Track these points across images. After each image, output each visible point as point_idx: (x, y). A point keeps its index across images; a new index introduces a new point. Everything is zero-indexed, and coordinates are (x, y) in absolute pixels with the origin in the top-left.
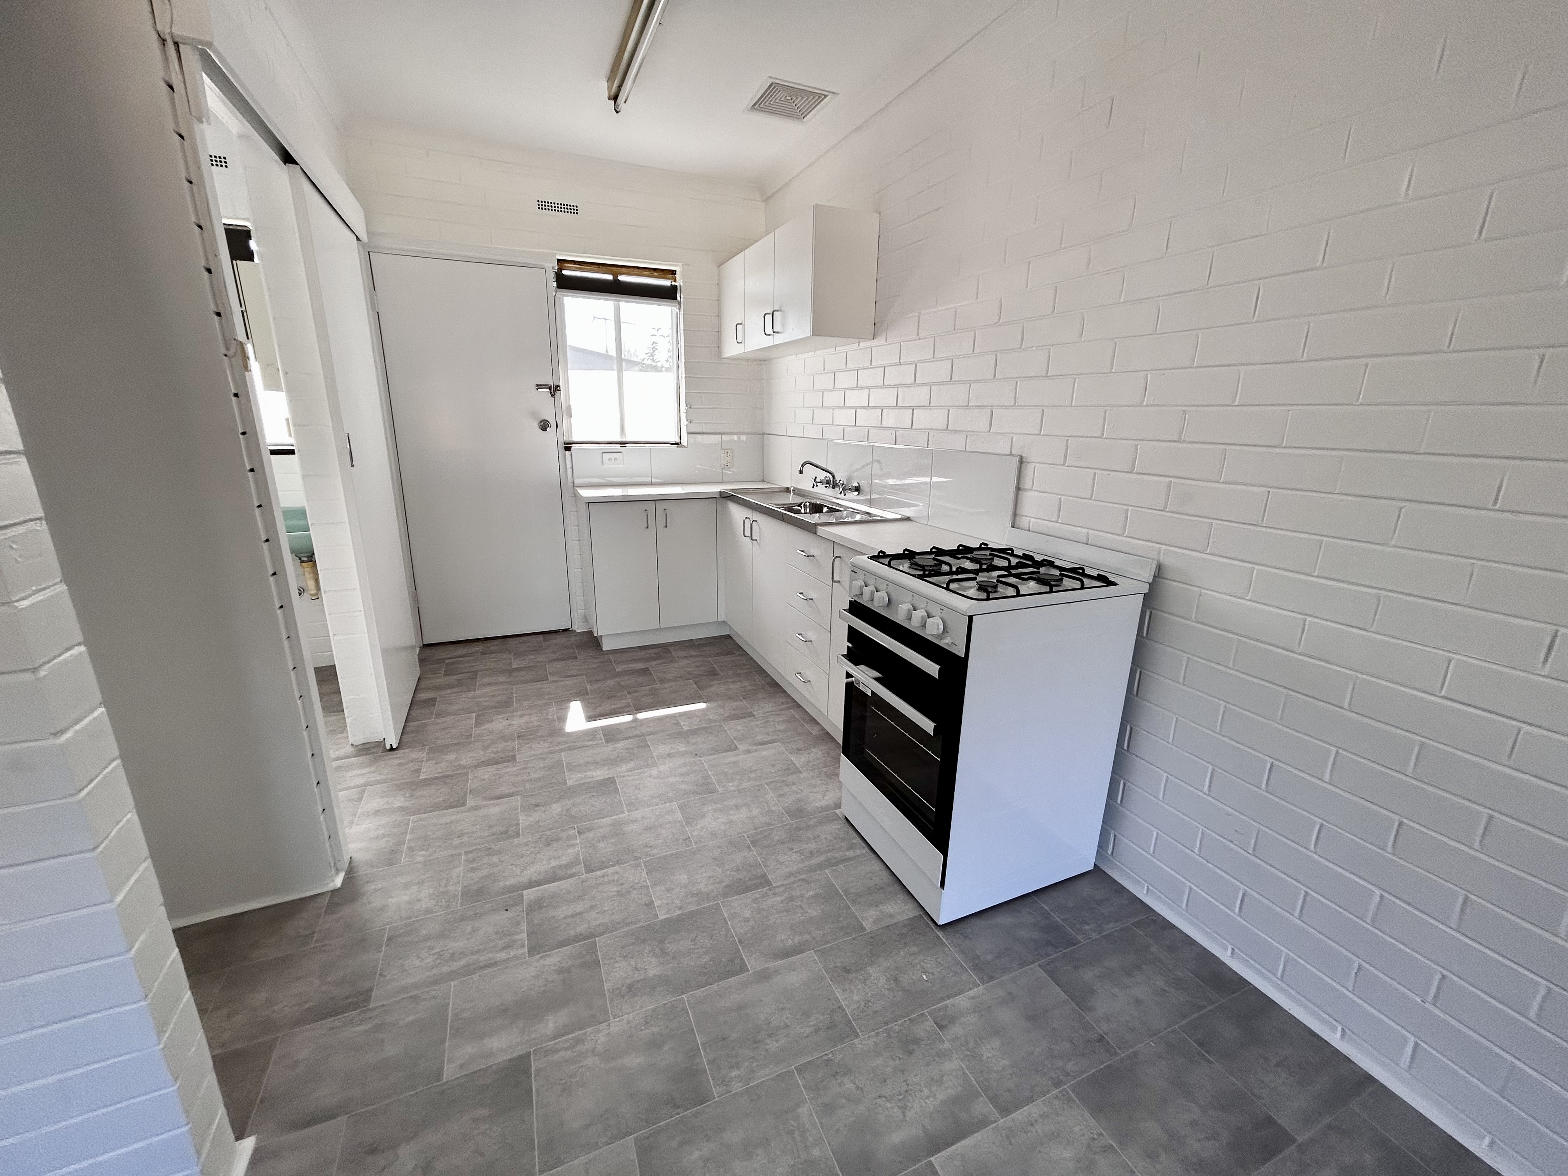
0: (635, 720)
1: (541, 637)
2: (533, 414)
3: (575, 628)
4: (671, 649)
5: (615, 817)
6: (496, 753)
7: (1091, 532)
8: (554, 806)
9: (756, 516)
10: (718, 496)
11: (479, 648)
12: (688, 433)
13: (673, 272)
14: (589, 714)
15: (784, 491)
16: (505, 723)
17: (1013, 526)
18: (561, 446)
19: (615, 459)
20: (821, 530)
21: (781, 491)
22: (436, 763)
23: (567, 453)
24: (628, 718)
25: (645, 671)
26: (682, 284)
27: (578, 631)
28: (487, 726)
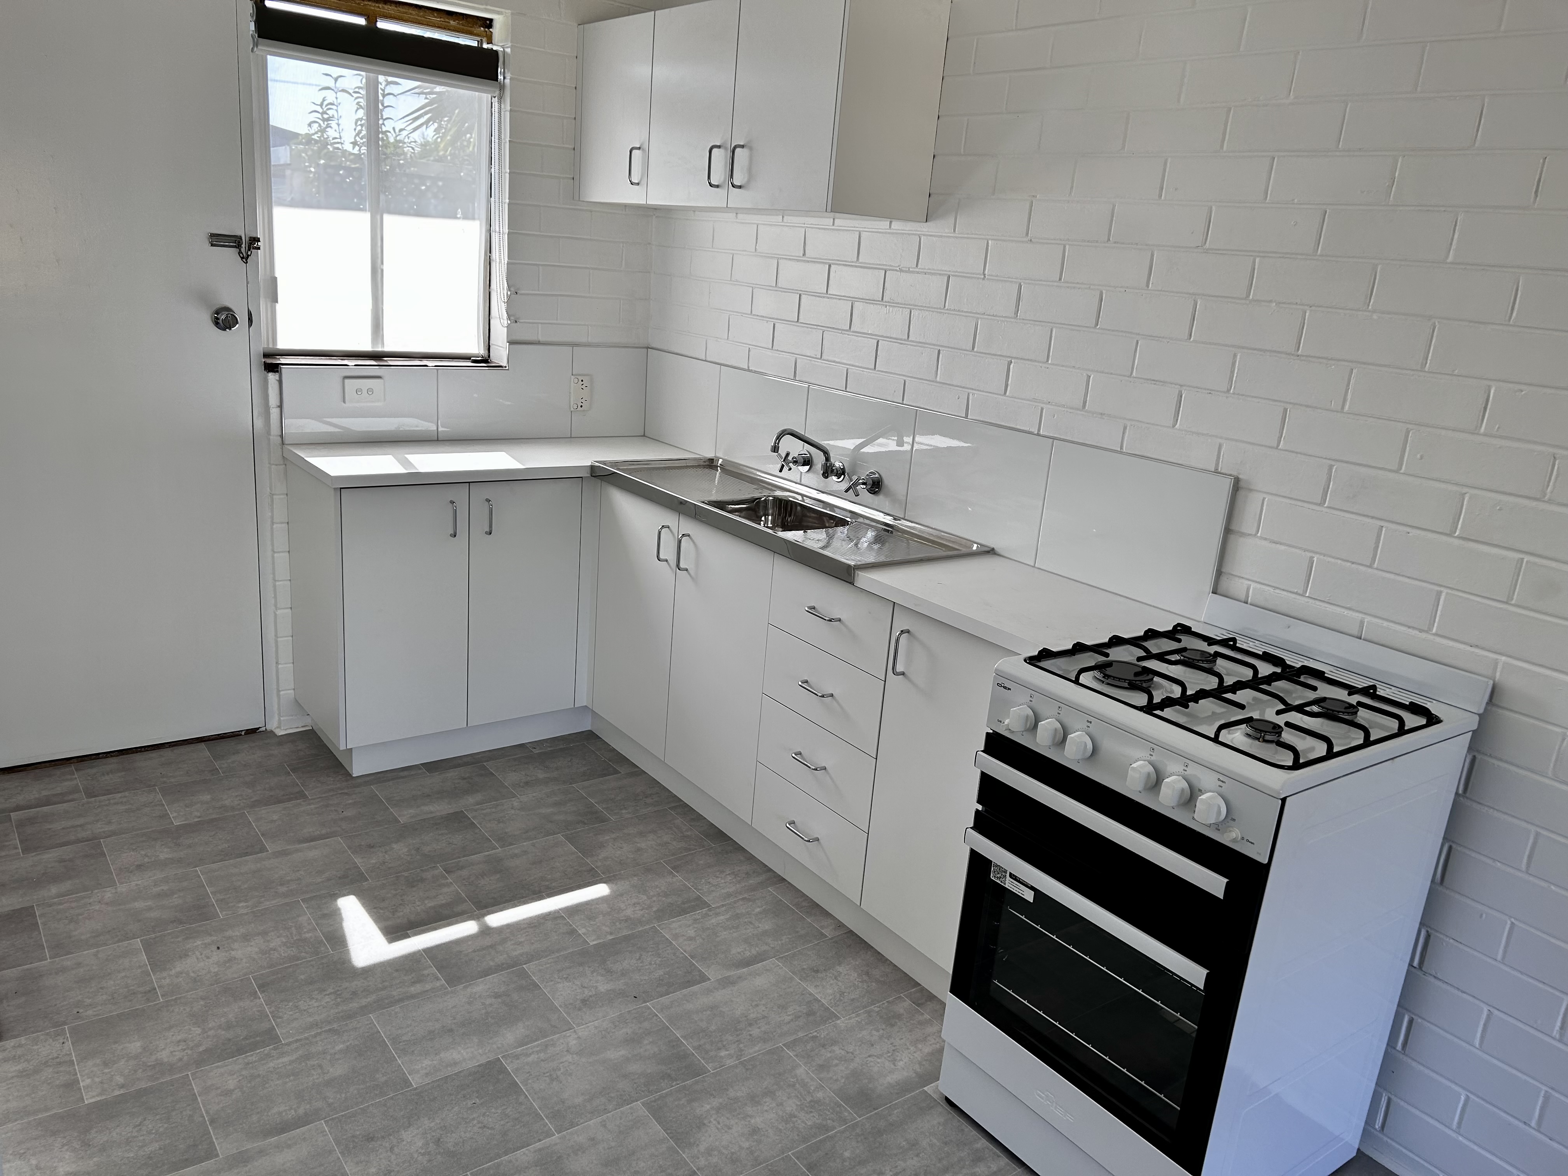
0: (486, 931)
1: (203, 749)
2: (202, 297)
3: (272, 725)
4: (490, 765)
5: (538, 1145)
6: (229, 1026)
7: (1367, 619)
8: (406, 1135)
9: (687, 526)
10: (586, 474)
11: (76, 779)
12: (511, 343)
13: (488, 23)
14: (389, 923)
15: (704, 467)
16: (217, 956)
17: (1214, 592)
18: (259, 360)
19: (370, 391)
20: (864, 579)
21: (699, 466)
22: (106, 1064)
23: (272, 377)
24: (467, 928)
25: (457, 820)
26: (508, 50)
27: (280, 732)
28: (179, 967)
